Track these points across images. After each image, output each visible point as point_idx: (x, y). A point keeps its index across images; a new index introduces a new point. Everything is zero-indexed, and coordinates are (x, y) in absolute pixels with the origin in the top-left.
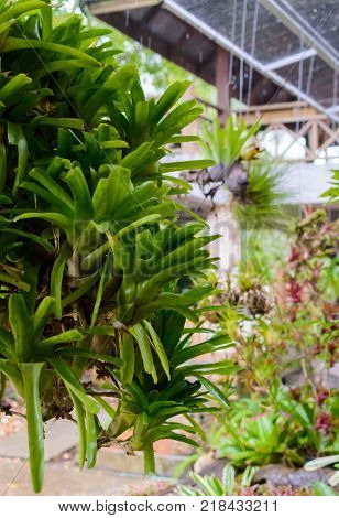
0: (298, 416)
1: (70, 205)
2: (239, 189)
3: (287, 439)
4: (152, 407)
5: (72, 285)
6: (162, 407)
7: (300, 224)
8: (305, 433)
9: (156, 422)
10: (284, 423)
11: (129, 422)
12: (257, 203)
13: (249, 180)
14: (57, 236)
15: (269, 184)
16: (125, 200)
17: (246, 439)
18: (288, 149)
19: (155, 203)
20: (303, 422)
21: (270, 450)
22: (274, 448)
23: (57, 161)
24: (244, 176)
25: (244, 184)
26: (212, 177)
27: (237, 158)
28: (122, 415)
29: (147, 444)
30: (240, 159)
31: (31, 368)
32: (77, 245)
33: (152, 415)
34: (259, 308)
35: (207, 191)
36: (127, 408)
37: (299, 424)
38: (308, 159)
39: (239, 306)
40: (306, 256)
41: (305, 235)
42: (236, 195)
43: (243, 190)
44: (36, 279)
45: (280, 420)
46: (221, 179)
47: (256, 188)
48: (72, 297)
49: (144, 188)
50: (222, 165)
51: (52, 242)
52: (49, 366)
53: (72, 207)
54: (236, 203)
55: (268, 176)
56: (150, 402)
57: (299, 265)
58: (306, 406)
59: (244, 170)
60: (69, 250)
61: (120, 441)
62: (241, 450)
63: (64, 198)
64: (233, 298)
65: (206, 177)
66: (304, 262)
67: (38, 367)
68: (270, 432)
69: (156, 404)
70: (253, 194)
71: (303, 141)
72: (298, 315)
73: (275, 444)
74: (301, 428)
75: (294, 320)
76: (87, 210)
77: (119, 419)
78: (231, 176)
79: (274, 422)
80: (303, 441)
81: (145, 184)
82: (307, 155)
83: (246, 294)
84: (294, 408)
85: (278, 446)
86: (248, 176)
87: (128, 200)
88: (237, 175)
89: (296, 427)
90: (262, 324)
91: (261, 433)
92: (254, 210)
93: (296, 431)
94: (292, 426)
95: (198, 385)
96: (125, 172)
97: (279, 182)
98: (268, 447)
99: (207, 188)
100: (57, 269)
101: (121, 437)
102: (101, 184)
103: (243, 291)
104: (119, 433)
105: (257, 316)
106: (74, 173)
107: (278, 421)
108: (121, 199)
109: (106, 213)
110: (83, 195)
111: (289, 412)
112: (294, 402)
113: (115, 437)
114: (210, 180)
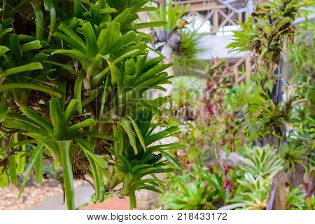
0: (213, 182)
1: (84, 47)
2: (176, 46)
3: (207, 196)
4: (134, 169)
5: (86, 94)
6: (140, 169)
7: (212, 68)
8: (217, 192)
9: (136, 178)
10: (204, 187)
11: (120, 179)
12: (186, 54)
13: (182, 41)
14: (76, 65)
15: (193, 43)
16: (117, 43)
17: (182, 197)
18: (201, 26)
19: (134, 44)
20: (215, 186)
21: (196, 203)
22: (199, 202)
23: (74, 20)
24: (179, 38)
25: (179, 43)
26: (160, 39)
27: (174, 27)
28: (116, 175)
29: (131, 192)
30: (176, 28)
31: (64, 144)
32: (89, 70)
33: (134, 173)
34: (189, 117)
35: (157, 48)
36: (119, 170)
37: (213, 187)
38: (212, 32)
39: (178, 116)
40: (215, 87)
41: (215, 75)
42: (174, 50)
43: (179, 47)
44: (65, 91)
45: (202, 185)
46: (165, 40)
47: (185, 46)
48: (87, 102)
49: (129, 35)
50: (165, 32)
51: (74, 68)
52: (75, 142)
53: (85, 47)
54: (174, 55)
55: (193, 38)
56: (133, 166)
57: (212, 93)
58: (217, 176)
59: (179, 35)
60: (84, 74)
61: (115, 191)
62: (179, 204)
63: (80, 42)
64: (174, 112)
65: (156, 40)
66: (215, 90)
67: (68, 143)
68: (196, 192)
69: (137, 167)
70: (184, 49)
71: (209, 22)
72: (212, 122)
73: (200, 199)
74: (214, 189)
75: (209, 125)
76: (94, 49)
77: (114, 177)
78: (171, 38)
79: (198, 186)
80: (215, 198)
81: (129, 32)
82: (211, 30)
83: (182, 109)
84: (210, 177)
85: (201, 200)
86: (181, 38)
87: (119, 42)
88: (175, 37)
89: (212, 189)
90: (191, 126)
91: (191, 193)
92: (185, 59)
93: (212, 191)
94: (209, 188)
95: (160, 156)
96: (117, 25)
97: (199, 42)
98: (195, 202)
99: (157, 46)
100: (78, 85)
101: (115, 188)
102: (103, 33)
103: (180, 107)
104: (115, 185)
105: (189, 122)
106: (86, 26)
107: (201, 186)
108: (115, 42)
109: (106, 50)
110: (92, 39)
111: (208, 180)
112: (209, 174)
113: (112, 188)
114: (158, 41)
